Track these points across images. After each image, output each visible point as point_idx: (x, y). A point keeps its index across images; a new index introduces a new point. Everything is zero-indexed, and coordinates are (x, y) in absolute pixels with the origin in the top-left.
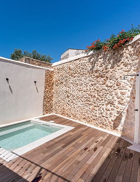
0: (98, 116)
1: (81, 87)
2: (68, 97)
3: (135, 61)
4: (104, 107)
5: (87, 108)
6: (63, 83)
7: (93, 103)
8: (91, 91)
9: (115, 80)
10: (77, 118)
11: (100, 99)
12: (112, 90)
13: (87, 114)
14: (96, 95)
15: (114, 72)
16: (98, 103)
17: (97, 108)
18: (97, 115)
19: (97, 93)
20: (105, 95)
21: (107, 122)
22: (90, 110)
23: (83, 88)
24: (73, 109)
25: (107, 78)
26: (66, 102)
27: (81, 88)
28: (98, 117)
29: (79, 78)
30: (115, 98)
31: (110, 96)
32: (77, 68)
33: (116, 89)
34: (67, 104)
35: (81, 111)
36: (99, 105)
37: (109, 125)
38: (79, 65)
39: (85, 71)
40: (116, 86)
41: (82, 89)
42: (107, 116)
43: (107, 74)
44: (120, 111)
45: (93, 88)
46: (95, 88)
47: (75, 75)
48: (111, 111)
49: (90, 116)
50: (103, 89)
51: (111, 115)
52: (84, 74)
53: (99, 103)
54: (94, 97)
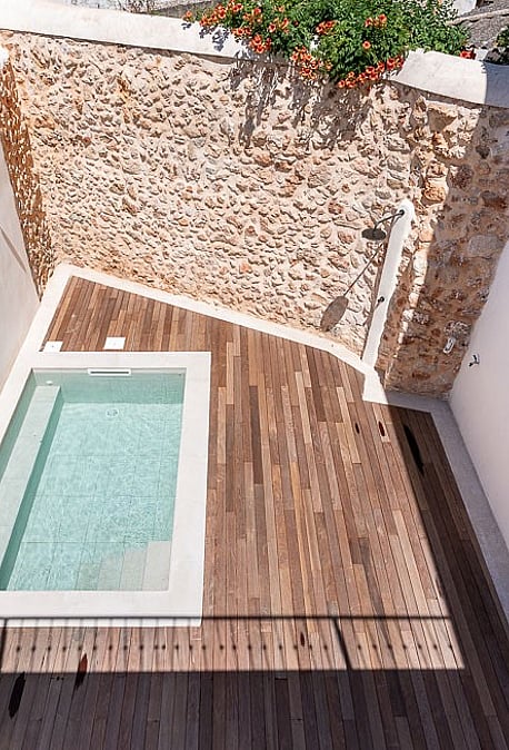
0: (263, 290)
1: (193, 185)
2: (130, 210)
3: (395, 153)
4: (286, 267)
5: (222, 264)
6: (87, 142)
7: (246, 252)
8: (236, 208)
9: (328, 193)
10: (184, 290)
11: (272, 242)
12: (314, 222)
13: (223, 282)
14: (257, 228)
15: (324, 163)
16: (263, 253)
17: (260, 269)
18: (260, 287)
19: (262, 221)
20: (289, 232)
21: (292, 309)
22: (233, 271)
23: (199, 191)
24: (161, 257)
25: (301, 178)
26: (123, 230)
27: (195, 191)
28: (262, 294)
29: (180, 148)
30: (322, 248)
31: (304, 239)
32: (166, 97)
33: (325, 223)
34: (126, 235)
35: (198, 270)
36: (267, 262)
37: (295, 316)
38: (173, 87)
39: (209, 124)
40: (326, 211)
41: (195, 195)
42: (294, 295)
43: (301, 162)
44: (333, 283)
45: (244, 200)
46: (253, 201)
47: (158, 127)
48: (304, 282)
49: (233, 287)
50: (284, 213)
51: (304, 293)
52: (205, 135)
53: (268, 255)
54: (251, 232)
